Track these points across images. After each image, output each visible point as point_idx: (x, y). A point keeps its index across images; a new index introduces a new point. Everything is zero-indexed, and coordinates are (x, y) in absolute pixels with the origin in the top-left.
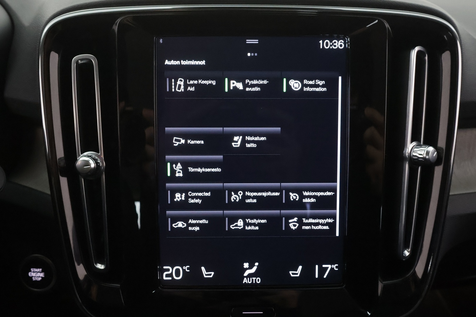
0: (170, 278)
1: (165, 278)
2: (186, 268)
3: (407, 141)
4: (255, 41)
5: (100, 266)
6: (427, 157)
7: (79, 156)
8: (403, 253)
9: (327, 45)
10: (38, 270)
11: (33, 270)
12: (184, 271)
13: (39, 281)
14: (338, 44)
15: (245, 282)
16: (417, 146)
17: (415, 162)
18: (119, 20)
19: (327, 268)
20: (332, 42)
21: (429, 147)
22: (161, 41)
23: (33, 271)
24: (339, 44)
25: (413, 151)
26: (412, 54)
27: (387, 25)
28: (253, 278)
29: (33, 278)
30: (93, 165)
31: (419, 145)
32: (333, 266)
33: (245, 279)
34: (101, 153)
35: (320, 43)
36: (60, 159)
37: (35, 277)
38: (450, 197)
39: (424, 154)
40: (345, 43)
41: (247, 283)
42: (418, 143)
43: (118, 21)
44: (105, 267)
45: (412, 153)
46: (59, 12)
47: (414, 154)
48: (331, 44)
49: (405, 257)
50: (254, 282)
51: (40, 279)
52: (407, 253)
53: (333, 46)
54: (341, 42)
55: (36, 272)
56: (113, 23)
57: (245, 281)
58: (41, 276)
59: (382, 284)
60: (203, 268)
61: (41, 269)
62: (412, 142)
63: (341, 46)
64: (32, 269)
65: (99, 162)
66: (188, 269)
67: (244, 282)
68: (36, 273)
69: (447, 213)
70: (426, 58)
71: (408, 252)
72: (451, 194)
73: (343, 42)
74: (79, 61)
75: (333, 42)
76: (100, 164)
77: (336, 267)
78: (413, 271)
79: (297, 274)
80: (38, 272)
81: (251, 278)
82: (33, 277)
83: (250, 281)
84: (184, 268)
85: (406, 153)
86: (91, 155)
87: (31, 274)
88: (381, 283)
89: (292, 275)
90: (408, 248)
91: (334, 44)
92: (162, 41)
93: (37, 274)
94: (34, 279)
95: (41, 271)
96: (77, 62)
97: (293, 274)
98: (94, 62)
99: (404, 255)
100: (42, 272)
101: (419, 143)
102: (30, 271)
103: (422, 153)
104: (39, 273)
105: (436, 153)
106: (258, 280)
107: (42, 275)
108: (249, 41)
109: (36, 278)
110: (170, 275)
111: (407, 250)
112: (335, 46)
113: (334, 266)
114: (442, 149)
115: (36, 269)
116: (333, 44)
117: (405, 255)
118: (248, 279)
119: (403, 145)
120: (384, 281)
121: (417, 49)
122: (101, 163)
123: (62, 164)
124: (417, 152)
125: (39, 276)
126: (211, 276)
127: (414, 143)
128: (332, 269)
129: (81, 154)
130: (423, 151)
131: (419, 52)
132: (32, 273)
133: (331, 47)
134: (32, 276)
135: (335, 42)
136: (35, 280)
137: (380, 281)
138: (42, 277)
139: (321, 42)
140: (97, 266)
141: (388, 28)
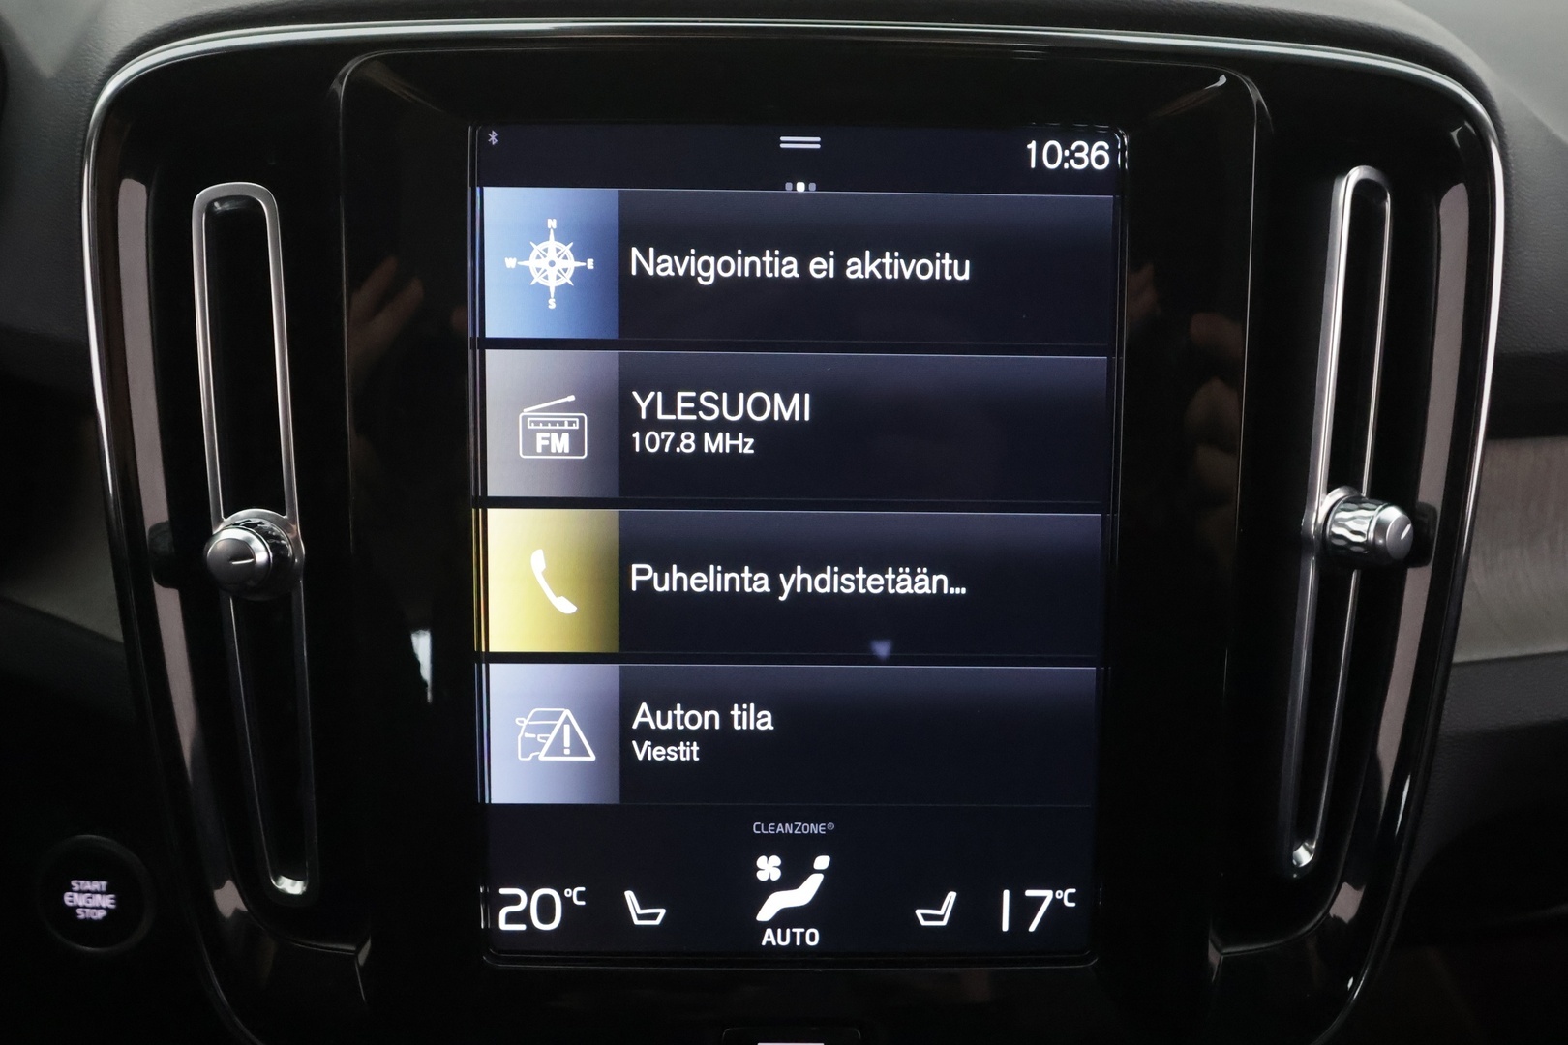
0: (522, 927)
1: (503, 926)
2: (573, 893)
3: (1314, 484)
4: (811, 143)
5: (292, 887)
6: (1381, 541)
7: (220, 521)
8: (1291, 857)
9: (1052, 158)
10: (96, 885)
11: (79, 884)
12: (567, 902)
13: (98, 922)
14: (1089, 155)
15: (769, 943)
16: (1345, 502)
17: (1337, 556)
18: (350, 66)
19: (1042, 899)
20: (1069, 148)
21: (1384, 507)
22: (493, 138)
23: (77, 888)
24: (1093, 155)
25: (1335, 522)
26: (1339, 192)
27: (1256, 94)
28: (794, 930)
29: (79, 911)
30: (262, 555)
31: (1354, 501)
32: (1059, 894)
33: (769, 931)
34: (293, 514)
35: (1030, 150)
36: (156, 528)
37: (85, 907)
38: (1453, 672)
39: (1368, 532)
40: (1113, 153)
41: (774, 944)
42: (1351, 492)
43: (347, 70)
44: (304, 889)
45: (1330, 528)
46: (149, 35)
47: (1337, 531)
48: (1067, 153)
49: (1298, 869)
50: (798, 943)
51: (100, 914)
52: (1304, 856)
53: (1072, 161)
54: (1101, 148)
55: (88, 892)
56: (331, 75)
57: (769, 940)
58: (104, 905)
59: (1219, 955)
60: (630, 896)
61: (104, 884)
62: (1329, 489)
63: (1100, 160)
64: (74, 883)
65: (284, 545)
66: (580, 896)
67: (764, 943)
68: (89, 895)
69: (1442, 727)
70: (1388, 206)
71: (1310, 853)
72: (1457, 658)
73: (1107, 147)
74: (216, 204)
75: (1074, 147)
76: (288, 551)
77: (1071, 898)
78: (1322, 918)
79: (940, 918)
80: (96, 892)
81: (788, 931)
82: (79, 907)
83: (784, 939)
84: (568, 892)
85: (1310, 525)
86: (258, 520)
87: (69, 899)
88: (1214, 950)
89: (923, 923)
90: (1310, 837)
91: (1077, 155)
92: (496, 138)
93: (91, 900)
94: (81, 914)
95: (104, 889)
96: (209, 209)
97: (927, 917)
98: (268, 209)
99: (1295, 863)
100: (107, 892)
101: (1356, 493)
102: (70, 889)
103: (1363, 529)
104: (98, 896)
105: (1409, 527)
106: (813, 937)
107: (107, 901)
108: (789, 142)
109: (87, 910)
110: (523, 917)
111: (1307, 844)
112: (1080, 161)
113: (1064, 895)
114: (1434, 510)
115: (88, 883)
116: (1072, 154)
117: (1299, 863)
118: (779, 931)
119: (1301, 498)
120: (1227, 943)
121: (1356, 174)
122: (290, 547)
123: (165, 545)
124: (1347, 523)
125: (97, 905)
126: (657, 922)
127: (1339, 493)
128: (1056, 903)
129: (226, 516)
130: (1367, 521)
131: (1361, 186)
132: (76, 895)
133: (1066, 166)
134: (75, 903)
135: (1080, 149)
136: (85, 920)
137: (1212, 942)
138: (107, 909)
139: (1032, 146)
140: (280, 882)
141: (1259, 102)
